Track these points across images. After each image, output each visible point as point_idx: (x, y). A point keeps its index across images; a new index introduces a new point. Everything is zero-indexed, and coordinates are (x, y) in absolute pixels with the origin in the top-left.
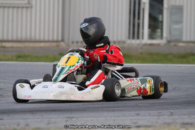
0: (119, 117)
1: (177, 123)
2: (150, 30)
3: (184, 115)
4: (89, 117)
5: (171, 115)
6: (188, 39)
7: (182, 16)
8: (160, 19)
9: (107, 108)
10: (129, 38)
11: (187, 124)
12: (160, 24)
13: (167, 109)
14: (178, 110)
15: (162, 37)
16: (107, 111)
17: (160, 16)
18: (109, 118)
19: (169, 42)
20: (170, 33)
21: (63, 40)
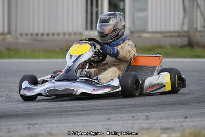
0: (88, 122)
1: (156, 129)
3: (161, 118)
4: (53, 123)
5: (147, 119)
6: (154, 29)
8: (122, 7)
9: (71, 111)
10: (86, 29)
11: (167, 129)
12: (122, 12)
13: (141, 112)
14: (153, 113)
16: (71, 115)
17: (121, 3)
18: (76, 124)
19: (132, 32)
20: (133, 22)
21: (9, 33)
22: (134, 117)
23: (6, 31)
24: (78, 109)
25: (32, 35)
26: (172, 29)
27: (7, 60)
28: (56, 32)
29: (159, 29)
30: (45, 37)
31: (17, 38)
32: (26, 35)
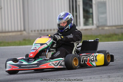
2: (84, 20)
3: (118, 76)
5: (109, 78)
6: (111, 24)
7: (106, 8)
8: (91, 12)
12: (91, 15)
13: (105, 73)
14: (113, 74)
15: (93, 24)
17: (91, 10)
19: (98, 27)
20: (98, 20)
21: (24, 30)
22: (101, 76)
23: (22, 29)
24: (68, 74)
25: (38, 31)
27: (24, 46)
28: (52, 28)
29: (114, 24)
31: (29, 33)
32: (35, 31)
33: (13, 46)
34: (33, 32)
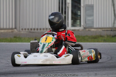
2: (72, 21)
6: (97, 27)
7: (93, 12)
8: (79, 14)
12: (79, 17)
15: (80, 25)
17: (79, 12)
19: (85, 28)
20: (86, 22)
21: (16, 28)
23: (14, 27)
25: (28, 29)
26: (108, 26)
28: (42, 28)
29: (100, 26)
30: (36, 31)
31: (20, 31)
32: (25, 29)
33: (5, 42)
34: (24, 30)
